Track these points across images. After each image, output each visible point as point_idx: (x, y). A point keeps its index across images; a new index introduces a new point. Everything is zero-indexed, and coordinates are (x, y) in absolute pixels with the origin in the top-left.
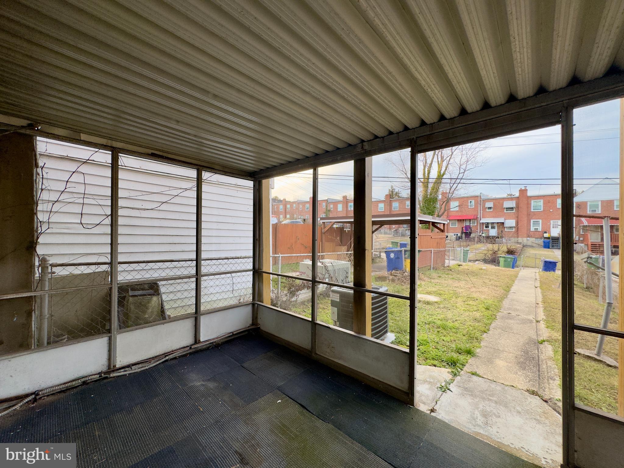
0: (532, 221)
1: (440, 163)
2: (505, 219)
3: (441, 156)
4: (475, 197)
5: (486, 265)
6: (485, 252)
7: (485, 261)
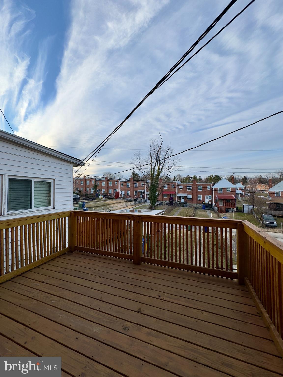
0: (198, 195)
1: (159, 166)
2: (188, 194)
3: (160, 163)
4: (175, 183)
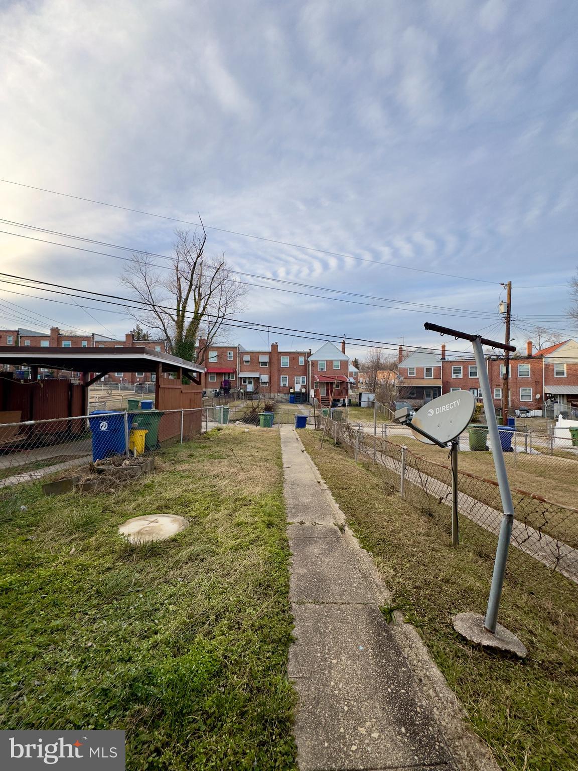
0: (281, 376)
1: (197, 301)
2: (260, 374)
3: (199, 293)
4: (234, 348)
5: (247, 425)
6: (245, 410)
7: (246, 421)
